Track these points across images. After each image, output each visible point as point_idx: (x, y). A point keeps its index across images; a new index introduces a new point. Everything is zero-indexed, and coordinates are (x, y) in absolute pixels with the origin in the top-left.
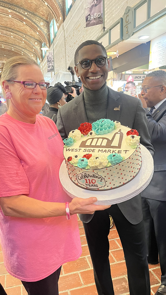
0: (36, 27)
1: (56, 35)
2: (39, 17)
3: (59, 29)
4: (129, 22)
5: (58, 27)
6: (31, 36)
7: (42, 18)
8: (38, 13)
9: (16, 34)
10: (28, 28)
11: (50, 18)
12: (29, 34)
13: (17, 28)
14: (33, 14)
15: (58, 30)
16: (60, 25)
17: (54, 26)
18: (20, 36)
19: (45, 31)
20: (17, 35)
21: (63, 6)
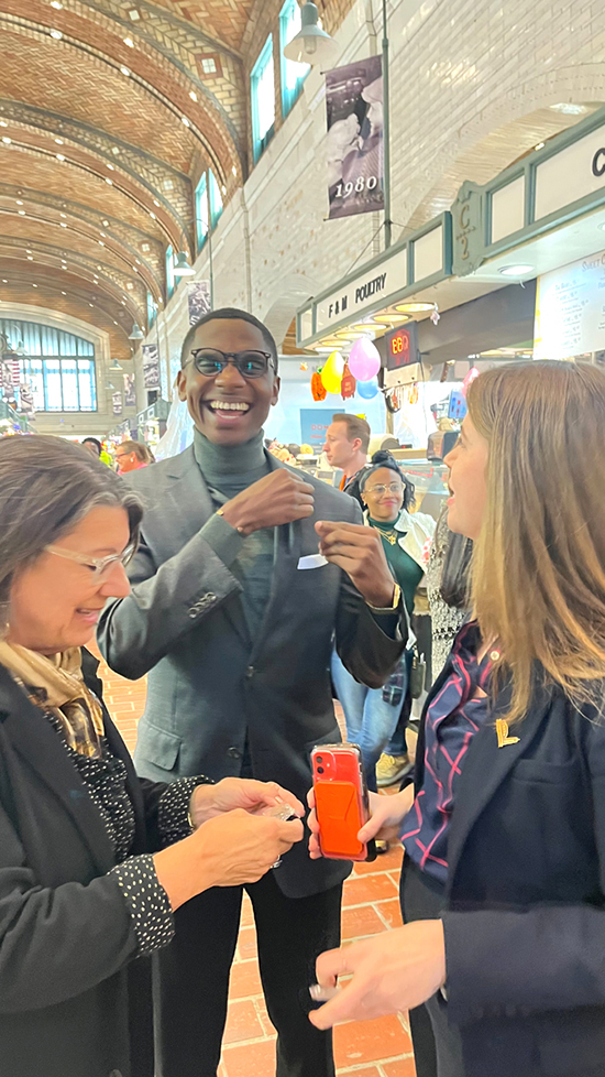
0: (147, 195)
1: (216, 225)
2: (162, 164)
3: (229, 206)
4: (470, 227)
5: (226, 200)
6: (129, 225)
7: (169, 168)
8: (155, 152)
9: (78, 216)
10: (119, 199)
11: (196, 166)
12: (121, 216)
13: (84, 199)
14: (139, 152)
15: (225, 206)
16: (231, 193)
17: (210, 196)
18: (90, 222)
19: (179, 207)
20: (83, 222)
21: (242, 131)
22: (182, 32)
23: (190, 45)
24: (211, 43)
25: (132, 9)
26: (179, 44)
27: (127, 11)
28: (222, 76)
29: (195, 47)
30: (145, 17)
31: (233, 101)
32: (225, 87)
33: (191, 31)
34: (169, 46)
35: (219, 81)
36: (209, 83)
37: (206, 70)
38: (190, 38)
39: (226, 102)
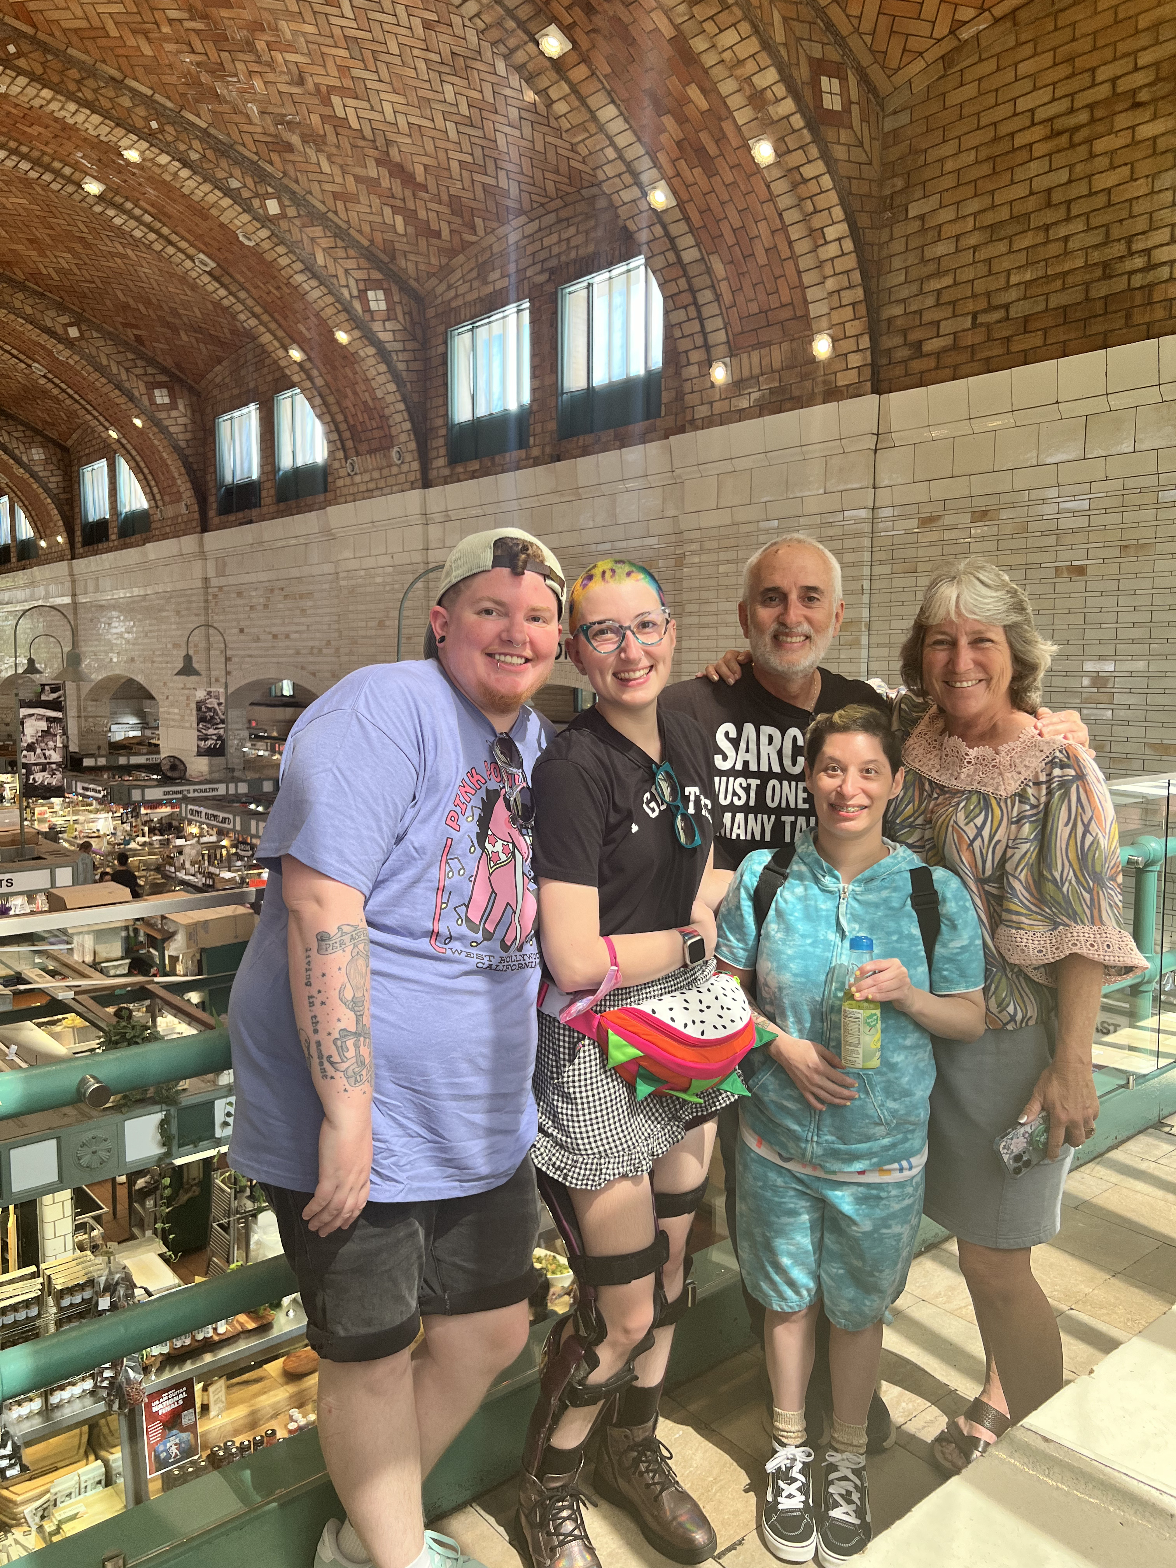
22: (131, 356)
23: (139, 371)
24: (164, 370)
25: (71, 325)
26: (127, 370)
27: (66, 326)
28: (177, 408)
29: (146, 374)
30: (87, 334)
31: (188, 436)
32: (181, 421)
33: (141, 356)
34: (115, 370)
35: (174, 413)
36: (163, 415)
37: (159, 401)
38: (140, 363)
39: (181, 436)
